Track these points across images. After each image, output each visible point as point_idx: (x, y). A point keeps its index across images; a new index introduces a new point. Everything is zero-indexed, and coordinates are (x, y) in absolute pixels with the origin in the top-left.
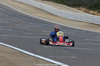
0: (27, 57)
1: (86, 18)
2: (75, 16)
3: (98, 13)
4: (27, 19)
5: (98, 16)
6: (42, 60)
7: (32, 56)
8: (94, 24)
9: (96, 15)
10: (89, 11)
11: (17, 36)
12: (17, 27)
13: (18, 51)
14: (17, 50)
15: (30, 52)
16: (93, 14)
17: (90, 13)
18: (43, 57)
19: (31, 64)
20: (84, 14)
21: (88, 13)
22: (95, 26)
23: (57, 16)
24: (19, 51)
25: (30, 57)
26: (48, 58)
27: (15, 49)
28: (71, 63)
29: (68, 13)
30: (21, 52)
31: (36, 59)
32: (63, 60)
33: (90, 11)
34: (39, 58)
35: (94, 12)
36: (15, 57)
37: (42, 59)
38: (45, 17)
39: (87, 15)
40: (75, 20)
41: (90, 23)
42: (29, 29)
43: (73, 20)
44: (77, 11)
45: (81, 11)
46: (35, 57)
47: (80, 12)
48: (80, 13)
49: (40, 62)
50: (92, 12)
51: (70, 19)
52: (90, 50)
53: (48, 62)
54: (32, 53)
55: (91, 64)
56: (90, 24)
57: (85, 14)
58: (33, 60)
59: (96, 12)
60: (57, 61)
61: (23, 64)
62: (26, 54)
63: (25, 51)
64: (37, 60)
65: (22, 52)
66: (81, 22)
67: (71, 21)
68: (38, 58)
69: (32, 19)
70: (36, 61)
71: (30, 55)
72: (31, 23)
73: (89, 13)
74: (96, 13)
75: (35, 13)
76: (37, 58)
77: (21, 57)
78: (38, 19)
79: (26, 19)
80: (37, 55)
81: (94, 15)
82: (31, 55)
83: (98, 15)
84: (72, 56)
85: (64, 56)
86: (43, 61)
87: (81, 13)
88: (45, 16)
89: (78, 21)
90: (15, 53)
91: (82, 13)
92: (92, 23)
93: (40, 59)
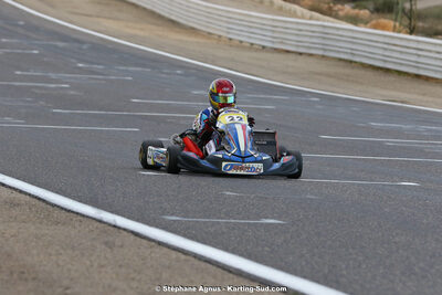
0: (64, 224)
1: (324, 38)
2: (273, 31)
3: (372, 12)
4: (61, 44)
5: (375, 27)
6: (132, 237)
7: (87, 217)
8: (356, 62)
9: (366, 22)
10: (336, 8)
11: (20, 124)
12: (15, 80)
13: (26, 193)
14: (21, 192)
15: (80, 201)
16: (354, 20)
17: (341, 13)
18: (138, 220)
19: (83, 255)
20: (311, 18)
21: (330, 15)
22: (362, 72)
23: (193, 29)
24: (30, 195)
25: (77, 224)
26: (157, 227)
27: (10, 187)
28: (260, 249)
29: (240, 14)
30: (39, 199)
31: (105, 232)
32: (223, 233)
33: (339, 6)
34: (119, 228)
35: (356, 11)
36: (14, 224)
37: (133, 233)
38: (141, 33)
39: (326, 24)
40: (275, 49)
41: (340, 60)
42: (72, 92)
43: (264, 47)
44: (281, 8)
45: (301, 6)
46: (100, 221)
47: (295, 12)
48: (294, 15)
49: (122, 246)
50: (348, 8)
51: (252, 44)
52: (344, 185)
53: (160, 243)
54: (86, 203)
55: (351, 250)
56: (342, 63)
57: (318, 20)
58: (94, 239)
59: (367, 11)
60: (198, 241)
61: (50, 255)
62: (62, 208)
63: (57, 193)
64: (111, 239)
65: (44, 201)
66: (299, 57)
67: (257, 50)
68: (115, 226)
69: (85, 47)
70: (106, 243)
71: (77, 213)
72: (80, 65)
73: (337, 17)
74: (365, 13)
75: (98, 17)
76: (112, 229)
77: (41, 223)
78: (110, 46)
79: (56, 47)
80: (112, 212)
81: (356, 24)
82: (83, 216)
83: (374, 22)
84: (266, 218)
85: (228, 215)
86: (139, 239)
87: (299, 14)
88: (142, 29)
89: (288, 52)
90: (13, 204)
91: (303, 17)
92: (351, 62)
93: (125, 230)
